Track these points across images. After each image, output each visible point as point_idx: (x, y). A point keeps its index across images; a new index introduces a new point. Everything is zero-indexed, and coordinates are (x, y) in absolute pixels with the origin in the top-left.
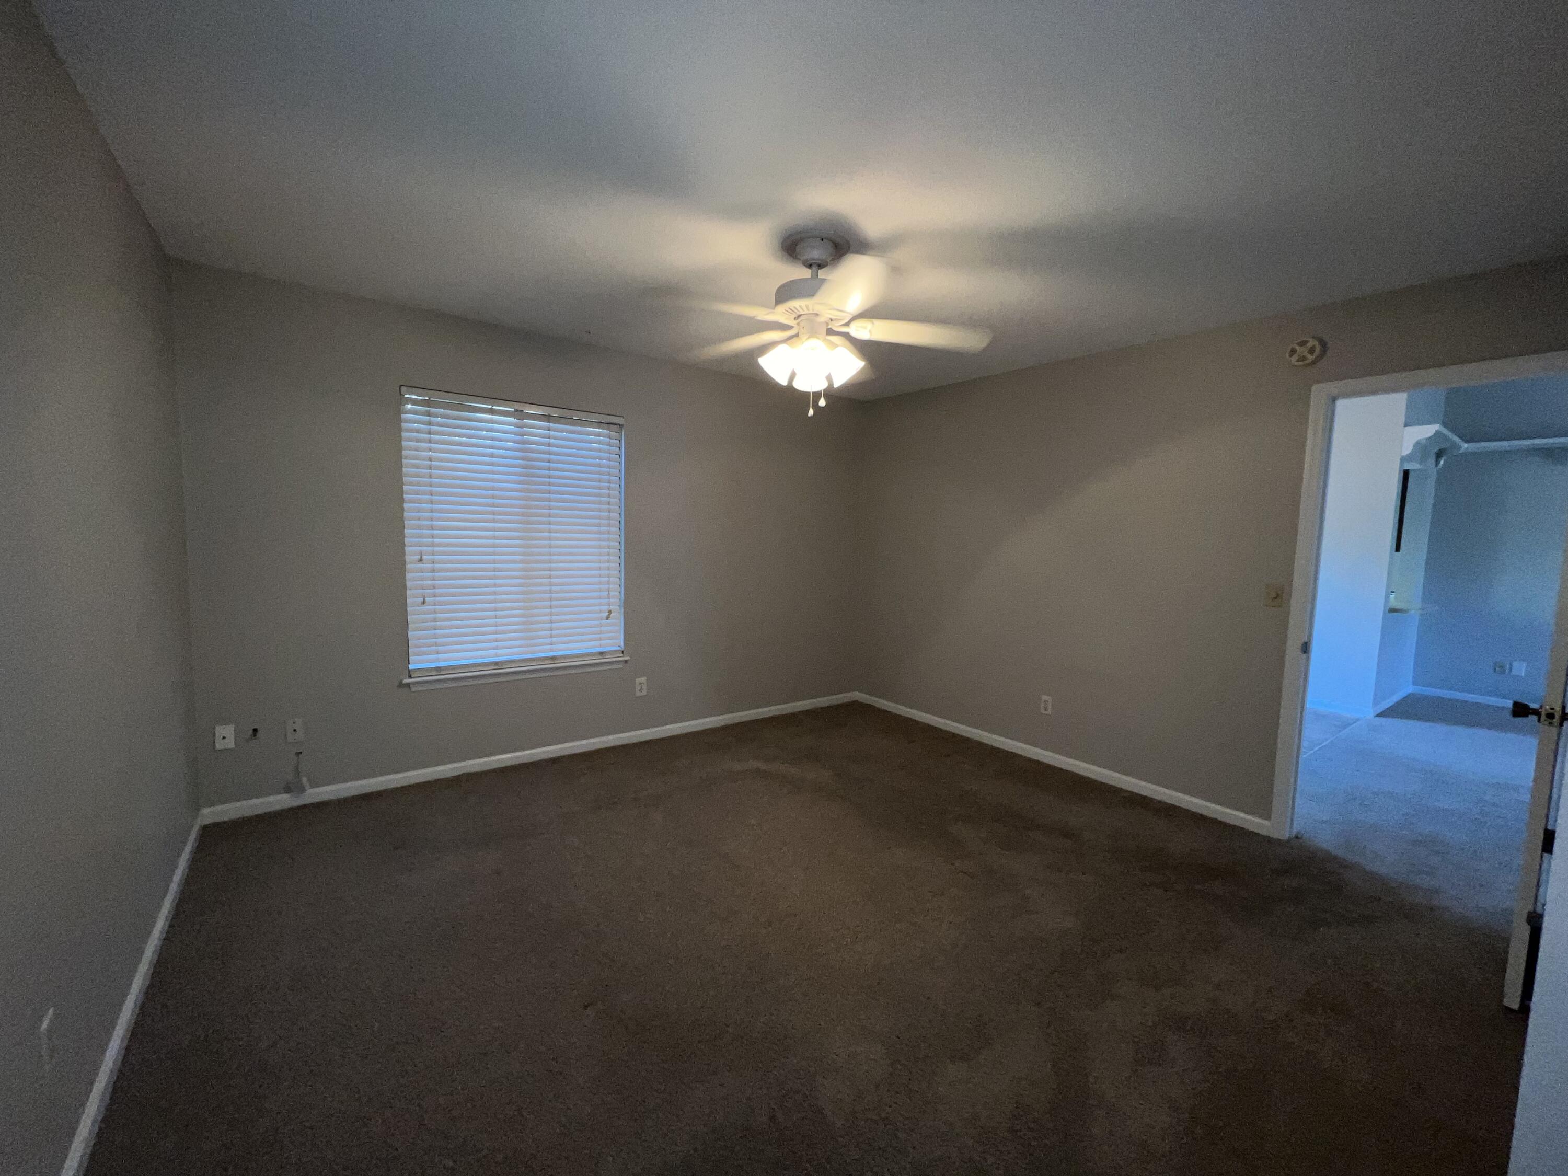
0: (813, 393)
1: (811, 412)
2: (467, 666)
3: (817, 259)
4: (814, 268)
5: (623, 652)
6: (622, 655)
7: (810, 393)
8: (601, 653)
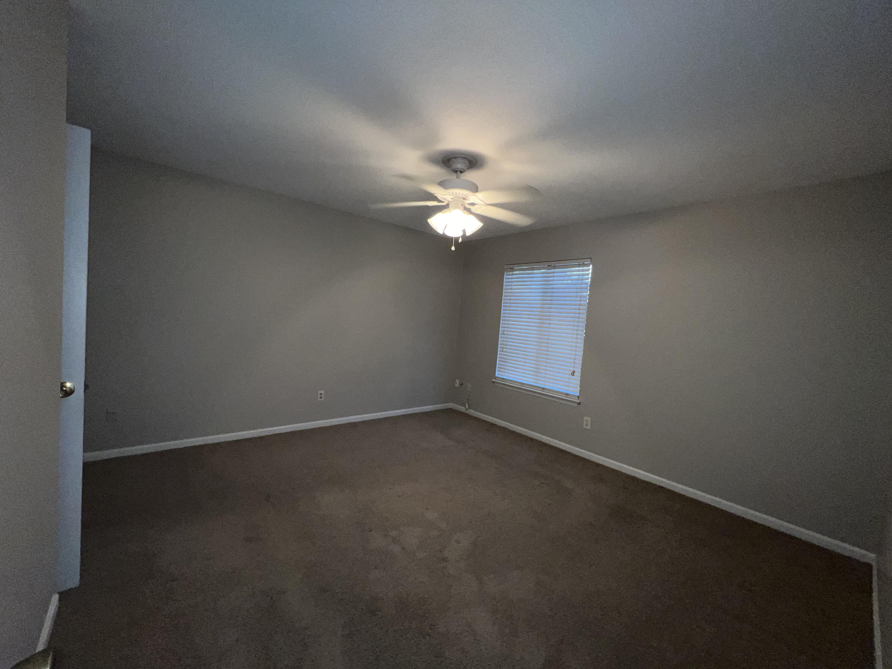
0: (455, 238)
1: (453, 248)
2: (512, 381)
3: (461, 169)
4: (459, 173)
5: (578, 397)
6: (577, 399)
7: (453, 237)
8: (567, 394)
